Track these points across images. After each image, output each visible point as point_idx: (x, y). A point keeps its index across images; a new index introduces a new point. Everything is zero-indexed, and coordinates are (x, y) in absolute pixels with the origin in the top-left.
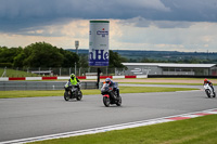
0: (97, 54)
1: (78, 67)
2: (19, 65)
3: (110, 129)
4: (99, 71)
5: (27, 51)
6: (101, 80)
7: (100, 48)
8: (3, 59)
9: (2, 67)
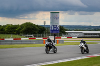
0: (54, 28)
2: (18, 33)
3: (60, 61)
4: (55, 35)
5: (22, 26)
6: (56, 39)
7: (55, 25)
8: (11, 30)
9: (11, 34)
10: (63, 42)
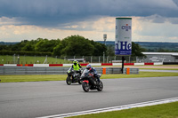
0: (122, 45)
1: (106, 56)
2: (58, 54)
4: (123, 59)
5: (64, 42)
6: (125, 67)
7: (124, 40)
8: (44, 49)
9: (44, 55)
10: (137, 72)
